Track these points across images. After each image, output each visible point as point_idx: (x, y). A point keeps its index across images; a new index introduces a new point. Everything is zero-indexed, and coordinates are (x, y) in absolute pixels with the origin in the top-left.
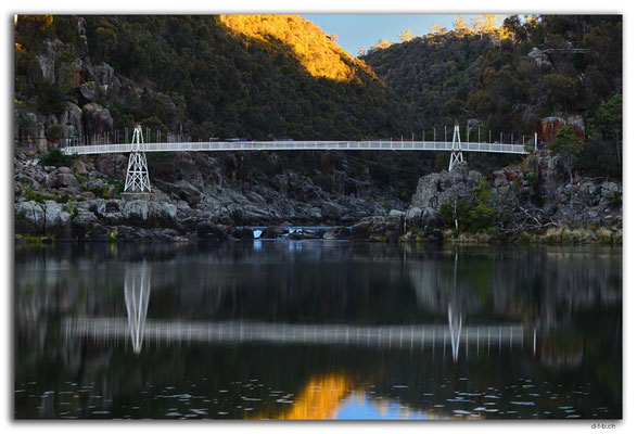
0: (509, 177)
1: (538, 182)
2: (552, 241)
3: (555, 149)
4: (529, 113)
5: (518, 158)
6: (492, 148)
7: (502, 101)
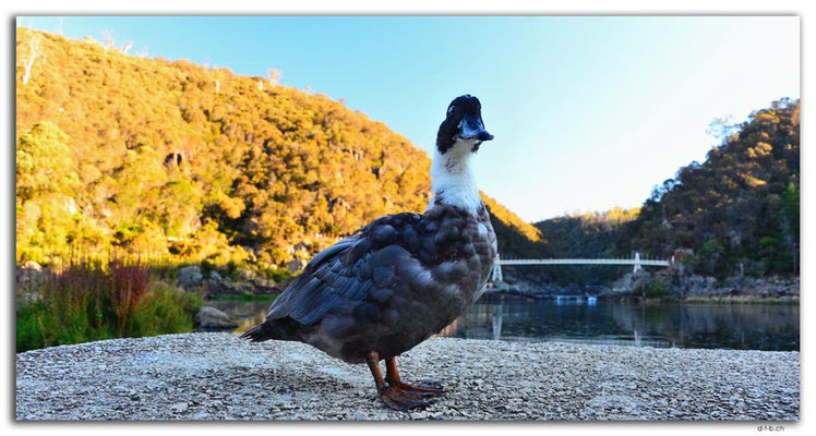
0: (663, 275)
1: (676, 277)
2: (691, 302)
3: (685, 263)
4: (668, 248)
5: (664, 267)
6: (652, 263)
7: (655, 243)
